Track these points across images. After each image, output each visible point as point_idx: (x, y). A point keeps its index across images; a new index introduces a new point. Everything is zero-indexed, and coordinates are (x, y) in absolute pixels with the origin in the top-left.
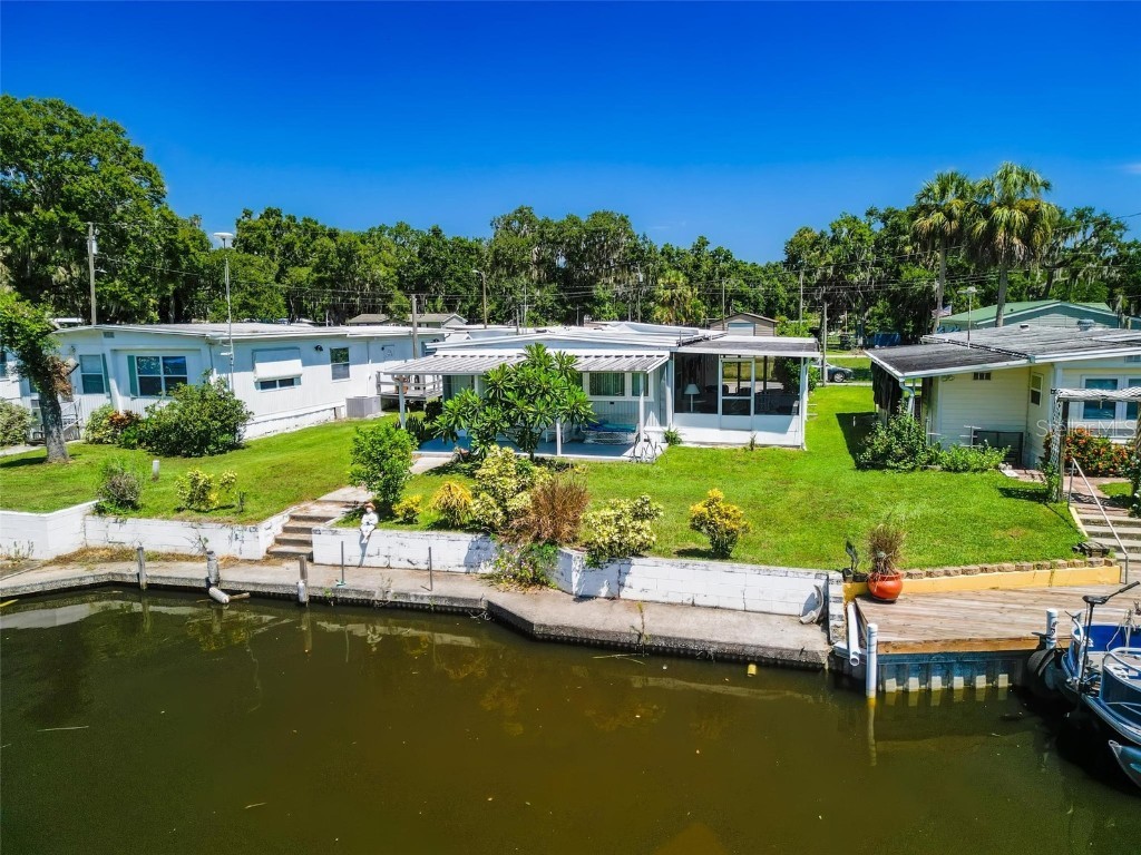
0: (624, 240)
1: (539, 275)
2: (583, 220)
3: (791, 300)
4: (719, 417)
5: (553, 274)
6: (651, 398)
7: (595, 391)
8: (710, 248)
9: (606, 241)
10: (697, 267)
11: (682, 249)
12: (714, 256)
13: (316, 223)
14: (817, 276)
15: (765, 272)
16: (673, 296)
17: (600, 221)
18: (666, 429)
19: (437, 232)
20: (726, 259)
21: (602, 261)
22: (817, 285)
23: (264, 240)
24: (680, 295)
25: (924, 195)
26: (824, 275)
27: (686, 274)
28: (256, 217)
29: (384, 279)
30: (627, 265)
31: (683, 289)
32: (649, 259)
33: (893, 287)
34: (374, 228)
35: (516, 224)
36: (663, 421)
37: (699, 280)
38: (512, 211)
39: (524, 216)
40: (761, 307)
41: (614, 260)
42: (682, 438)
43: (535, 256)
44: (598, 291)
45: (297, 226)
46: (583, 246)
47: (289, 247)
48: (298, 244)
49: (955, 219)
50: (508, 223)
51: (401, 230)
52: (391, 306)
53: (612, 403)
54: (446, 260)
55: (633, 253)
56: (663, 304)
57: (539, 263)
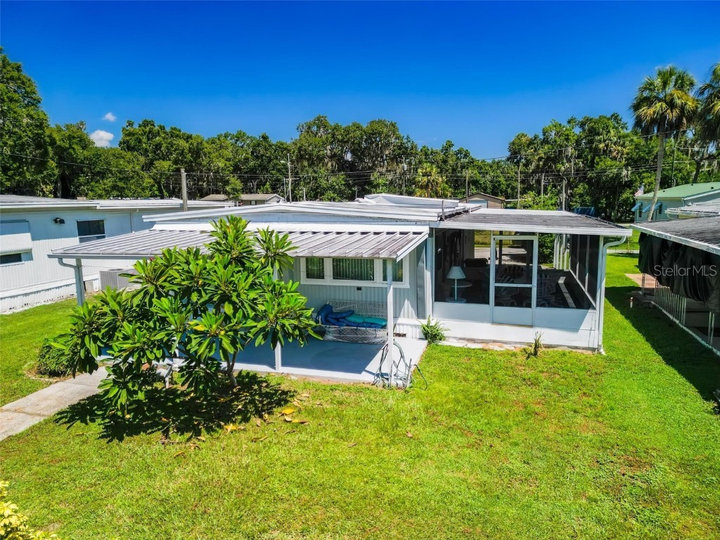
0: (393, 140)
1: (332, 165)
2: (364, 126)
3: (508, 186)
4: (490, 308)
5: (342, 166)
6: (406, 284)
7: (338, 275)
8: (454, 149)
9: (380, 141)
10: (445, 162)
11: (434, 149)
12: (457, 154)
13: (180, 131)
14: (532, 167)
15: (491, 167)
16: (429, 181)
17: (376, 126)
18: (424, 322)
19: (265, 138)
20: (466, 156)
21: (377, 156)
22: (532, 173)
23: (140, 141)
24: (433, 181)
25: (645, 89)
26: (538, 166)
27: (438, 167)
28: (136, 126)
29: (223, 169)
30: (396, 159)
31: (435, 176)
32: (411, 154)
33: (590, 174)
34: (221, 135)
35: (314, 129)
36: (420, 313)
37: (447, 171)
38: (312, 120)
39: (321, 123)
40: (489, 191)
41: (387, 156)
42: (445, 334)
43: (329, 152)
44: (374, 176)
45: (165, 133)
46: (364, 145)
47: (158, 146)
48: (165, 145)
49: (676, 107)
50: (309, 128)
51: (239, 137)
52: (228, 188)
53: (359, 289)
54: (270, 157)
55: (400, 149)
56: (421, 187)
57: (333, 157)
